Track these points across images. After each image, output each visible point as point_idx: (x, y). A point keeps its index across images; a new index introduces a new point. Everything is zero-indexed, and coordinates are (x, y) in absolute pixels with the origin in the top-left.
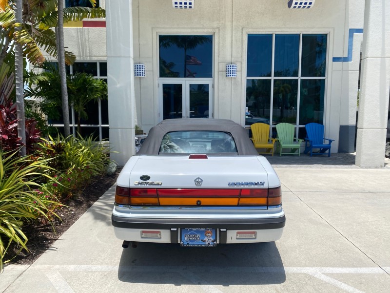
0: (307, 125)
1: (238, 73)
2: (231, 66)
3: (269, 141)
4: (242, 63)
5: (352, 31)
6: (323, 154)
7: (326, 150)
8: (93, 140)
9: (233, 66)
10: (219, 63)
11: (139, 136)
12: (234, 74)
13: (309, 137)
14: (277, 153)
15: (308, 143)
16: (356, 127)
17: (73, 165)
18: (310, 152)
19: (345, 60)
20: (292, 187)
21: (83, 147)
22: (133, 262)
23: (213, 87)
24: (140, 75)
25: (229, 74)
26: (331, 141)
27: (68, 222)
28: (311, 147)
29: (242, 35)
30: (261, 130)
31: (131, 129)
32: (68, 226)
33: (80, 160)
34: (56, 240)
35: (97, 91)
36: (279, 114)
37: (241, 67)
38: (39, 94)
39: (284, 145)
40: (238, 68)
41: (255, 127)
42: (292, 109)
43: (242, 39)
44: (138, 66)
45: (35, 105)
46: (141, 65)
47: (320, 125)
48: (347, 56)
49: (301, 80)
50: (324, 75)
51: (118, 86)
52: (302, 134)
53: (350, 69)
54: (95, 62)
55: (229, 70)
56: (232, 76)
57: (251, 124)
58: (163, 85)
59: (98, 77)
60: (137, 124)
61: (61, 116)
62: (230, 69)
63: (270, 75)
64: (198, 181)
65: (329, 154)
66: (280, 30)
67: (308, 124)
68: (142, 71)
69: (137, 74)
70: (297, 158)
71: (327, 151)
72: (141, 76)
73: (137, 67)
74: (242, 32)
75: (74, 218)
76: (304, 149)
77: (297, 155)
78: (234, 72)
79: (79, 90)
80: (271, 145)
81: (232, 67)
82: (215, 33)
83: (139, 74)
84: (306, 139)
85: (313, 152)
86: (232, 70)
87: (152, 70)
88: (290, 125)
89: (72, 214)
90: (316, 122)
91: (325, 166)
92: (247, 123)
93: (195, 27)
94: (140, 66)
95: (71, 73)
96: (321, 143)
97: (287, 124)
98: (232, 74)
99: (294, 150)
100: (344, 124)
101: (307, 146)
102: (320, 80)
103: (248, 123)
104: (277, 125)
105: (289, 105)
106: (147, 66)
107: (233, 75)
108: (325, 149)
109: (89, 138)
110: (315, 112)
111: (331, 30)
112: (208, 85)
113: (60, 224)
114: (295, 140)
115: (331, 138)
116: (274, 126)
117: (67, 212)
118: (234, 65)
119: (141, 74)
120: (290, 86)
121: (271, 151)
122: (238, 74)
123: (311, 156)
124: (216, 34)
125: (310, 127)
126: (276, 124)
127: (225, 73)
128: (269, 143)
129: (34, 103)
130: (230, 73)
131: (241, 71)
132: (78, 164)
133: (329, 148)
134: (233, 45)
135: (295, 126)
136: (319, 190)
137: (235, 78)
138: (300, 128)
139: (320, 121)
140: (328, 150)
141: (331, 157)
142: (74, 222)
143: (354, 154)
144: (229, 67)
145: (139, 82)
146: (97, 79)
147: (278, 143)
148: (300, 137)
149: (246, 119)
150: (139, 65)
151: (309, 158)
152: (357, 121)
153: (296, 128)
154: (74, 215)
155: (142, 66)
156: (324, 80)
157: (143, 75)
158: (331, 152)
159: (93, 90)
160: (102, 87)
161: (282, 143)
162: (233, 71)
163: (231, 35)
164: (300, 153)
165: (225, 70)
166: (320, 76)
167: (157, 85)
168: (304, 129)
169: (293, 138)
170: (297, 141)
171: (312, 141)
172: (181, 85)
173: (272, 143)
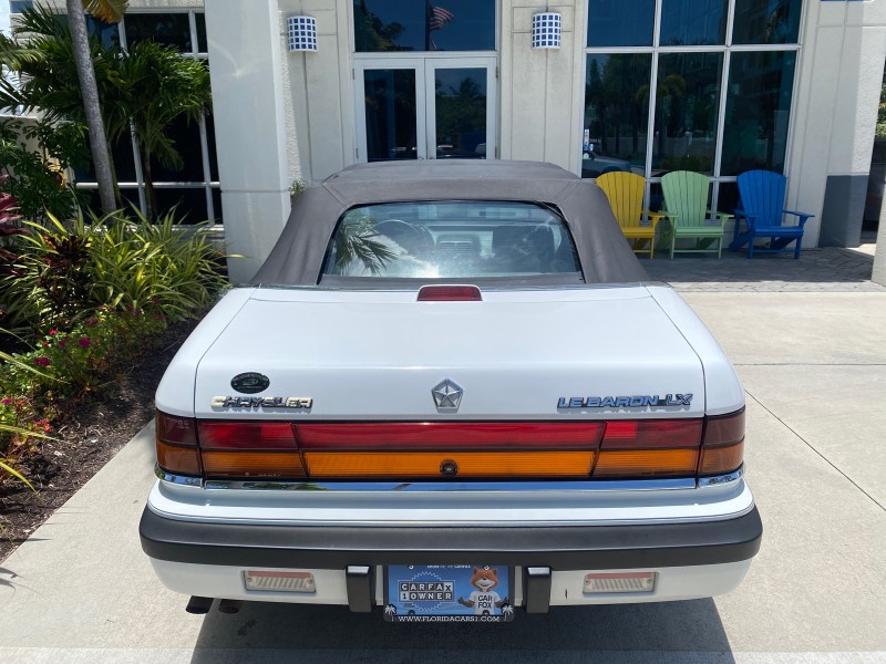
0: (740, 176)
1: (562, 35)
2: (544, 18)
3: (642, 218)
4: (574, 10)
6: (781, 252)
7: (791, 240)
9: (551, 18)
10: (513, 9)
12: (553, 40)
13: (745, 206)
14: (662, 251)
15: (742, 222)
17: (115, 295)
18: (745, 246)
21: (147, 245)
22: (242, 632)
23: (498, 75)
24: (304, 46)
25: (541, 40)
26: (803, 218)
27: (75, 474)
28: (751, 233)
30: (621, 189)
31: (279, 191)
32: (69, 491)
33: (139, 278)
34: (20, 541)
35: (186, 91)
37: (574, 20)
39: (681, 230)
40: (565, 23)
41: (607, 184)
44: (296, 21)
45: (25, 128)
46: (305, 18)
47: (776, 176)
49: (733, 54)
50: (794, 40)
51: (238, 73)
52: (728, 199)
53: (865, 20)
54: (184, 11)
55: (541, 28)
56: (547, 46)
57: (595, 175)
58: (366, 71)
59: (195, 54)
60: (298, 178)
62: (544, 24)
63: (649, 43)
64: (445, 392)
65: (797, 252)
67: (745, 174)
68: (309, 34)
69: (295, 43)
70: (713, 262)
71: (793, 244)
72: (307, 49)
73: (294, 24)
75: (96, 457)
76: (732, 238)
77: (715, 256)
78: (553, 34)
79: (139, 88)
80: (649, 231)
81: (547, 21)
83: (300, 43)
84: (737, 211)
85: (755, 248)
86: (547, 27)
87: (334, 31)
88: (698, 176)
89: (93, 446)
90: (763, 168)
91: (792, 285)
92: (586, 173)
94: (302, 21)
95: (123, 44)
96: (778, 222)
97: (690, 173)
98: (547, 40)
99: (705, 242)
100: (839, 171)
101: (741, 231)
102: (781, 54)
103: (589, 172)
104: (663, 178)
106: (322, 23)
107: (550, 43)
108: (786, 239)
109: (167, 217)
112: (483, 72)
113: (46, 483)
114: (708, 216)
115: (802, 210)
116: (655, 180)
117: (77, 440)
118: (554, 15)
119: (307, 43)
120: (683, 81)
121: (647, 245)
122: (565, 40)
123: (748, 258)
125: (748, 182)
126: (661, 175)
127: (529, 36)
128: (641, 225)
129: (23, 126)
130: (544, 37)
131: (572, 31)
132: (134, 292)
133: (797, 235)
135: (712, 179)
136: (788, 359)
137: (556, 50)
138: (722, 185)
139: (780, 169)
140: (795, 241)
141: (801, 258)
142: (92, 475)
143: (867, 249)
144: (541, 21)
145: (301, 66)
146: (189, 59)
147: (666, 225)
148: (723, 208)
149: (584, 161)
150: (299, 18)
151: (745, 262)
153: (711, 185)
154: (98, 449)
155: (309, 21)
156: (793, 54)
158: (803, 245)
159: (177, 87)
160: (199, 81)
161: (675, 225)
162: (551, 30)
164: (723, 250)
165: (530, 27)
166: (782, 41)
167: (349, 74)
168: (733, 186)
169: (704, 211)
170: (713, 217)
171: (754, 219)
172: (412, 72)
173: (651, 225)
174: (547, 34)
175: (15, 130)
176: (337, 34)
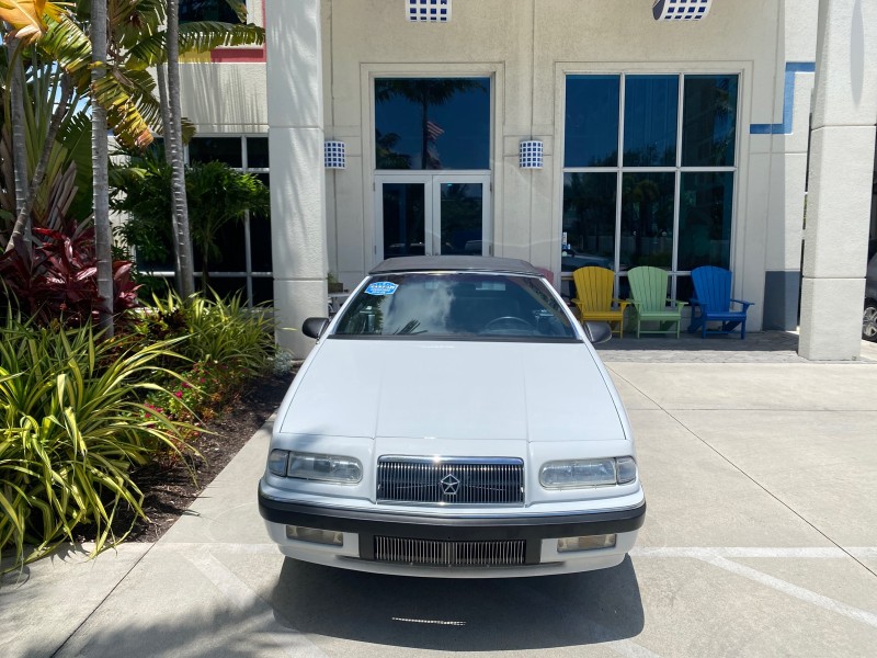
1: (544, 158)
2: (529, 145)
3: (612, 304)
4: (553, 138)
5: (793, 67)
6: (731, 335)
7: (738, 323)
8: (241, 305)
9: (535, 144)
10: (504, 137)
11: (335, 295)
12: (537, 162)
13: (699, 296)
14: (630, 332)
15: (697, 309)
16: (801, 276)
18: (700, 329)
19: (778, 129)
20: (662, 399)
23: (492, 189)
24: (335, 165)
25: (527, 162)
26: (746, 306)
28: (704, 317)
29: (554, 76)
30: (595, 280)
31: (319, 279)
35: (243, 200)
36: (632, 247)
37: (553, 146)
38: (121, 207)
39: (645, 315)
40: (546, 148)
41: (582, 276)
42: (661, 235)
43: (554, 85)
44: (330, 145)
45: (113, 230)
46: (337, 143)
47: (723, 271)
48: (781, 122)
49: (682, 173)
50: (732, 164)
52: (685, 290)
53: (787, 149)
54: (237, 136)
55: (527, 152)
56: (532, 167)
57: (573, 269)
58: (384, 185)
59: (245, 169)
60: (329, 269)
61: (168, 252)
62: (529, 150)
63: (614, 164)
65: (743, 334)
66: (635, 66)
69: (328, 162)
70: (673, 341)
71: (738, 328)
72: (337, 167)
73: (328, 148)
74: (554, 72)
76: (688, 322)
77: (675, 336)
78: (537, 157)
80: (618, 315)
81: (532, 147)
82: (495, 73)
83: (333, 162)
84: (693, 300)
85: (709, 330)
86: (532, 152)
87: (360, 153)
88: (659, 270)
90: (713, 264)
91: (734, 358)
92: (564, 268)
93: (452, 60)
94: (334, 145)
96: (726, 309)
97: (653, 269)
98: (532, 162)
99: (667, 325)
100: (774, 268)
101: (696, 316)
102: (722, 174)
103: (567, 266)
104: (629, 272)
105: (655, 227)
106: (350, 147)
107: (534, 165)
108: (734, 323)
109: (234, 299)
110: (712, 241)
111: (747, 66)
112: (479, 186)
114: (668, 304)
115: (747, 300)
116: (623, 274)
118: (537, 142)
119: (337, 162)
121: (617, 327)
122: (546, 162)
124: (497, 74)
125: (702, 276)
126: (627, 270)
127: (517, 158)
128: (611, 310)
130: (529, 160)
131: (552, 155)
132: (214, 353)
133: (742, 319)
134: (535, 99)
135: (670, 273)
137: (539, 170)
138: (679, 278)
139: (723, 262)
140: (740, 325)
141: (746, 339)
143: (797, 333)
144: (527, 147)
145: (333, 181)
146: (242, 173)
147: (632, 309)
148: (680, 297)
149: (563, 258)
150: (331, 142)
151: (699, 341)
152: (802, 262)
153: (670, 278)
155: (339, 145)
156: (732, 174)
157: (340, 165)
158: (747, 328)
159: (238, 197)
161: (640, 310)
162: (534, 155)
163: (529, 79)
164: (681, 332)
165: (518, 152)
166: (723, 164)
167: (371, 185)
168: (689, 278)
169: (664, 299)
170: (673, 304)
171: (705, 306)
173: (620, 310)
174: (532, 157)
176: (362, 155)
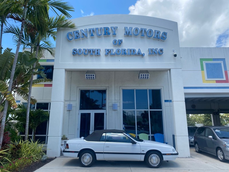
0: (155, 135)
4: (120, 103)
9: (115, 104)
10: (109, 103)
11: (65, 141)
23: (106, 114)
26: (166, 143)
37: (120, 105)
38: (16, 119)
40: (118, 105)
43: (120, 92)
44: (69, 105)
45: (13, 125)
47: (161, 135)
48: (171, 100)
49: (150, 111)
50: (161, 109)
54: (48, 103)
56: (115, 109)
58: (81, 113)
59: (49, 110)
63: (134, 109)
66: (137, 87)
68: (71, 107)
69: (68, 109)
74: (120, 89)
82: (107, 89)
86: (115, 106)
88: (146, 134)
95: (35, 108)
111: (162, 88)
112: (104, 113)
116: (138, 135)
122: (118, 108)
127: (112, 107)
131: (120, 106)
134: (116, 94)
135: (149, 135)
137: (117, 110)
138: (152, 136)
156: (162, 111)
157: (71, 109)
167: (78, 114)
172: (90, 113)
175: (11, 125)
176: (76, 107)
